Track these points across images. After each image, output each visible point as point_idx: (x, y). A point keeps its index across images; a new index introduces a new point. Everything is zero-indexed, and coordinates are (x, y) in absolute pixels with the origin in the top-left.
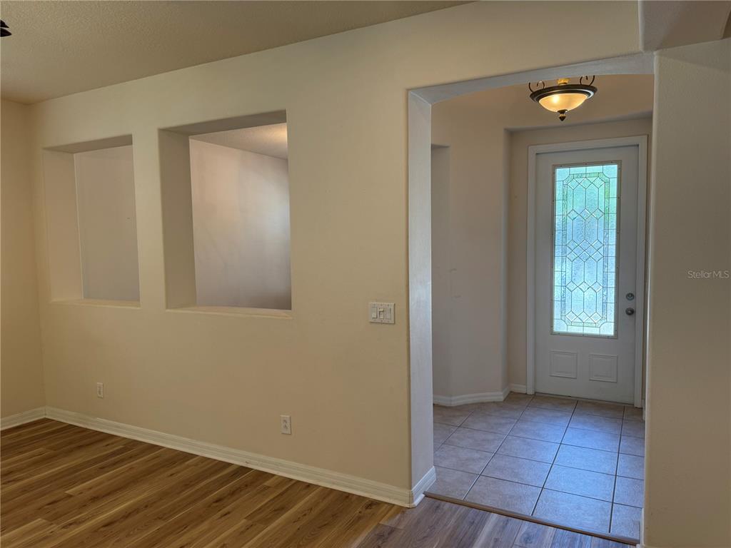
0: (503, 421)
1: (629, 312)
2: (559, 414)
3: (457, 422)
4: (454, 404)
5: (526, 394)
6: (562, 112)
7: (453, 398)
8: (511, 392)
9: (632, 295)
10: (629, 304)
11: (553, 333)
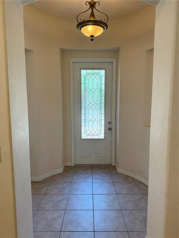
0: (65, 185)
1: (110, 129)
2: (87, 175)
3: (43, 191)
4: (40, 180)
5: (71, 166)
6: (92, 36)
7: (40, 177)
8: (65, 166)
9: (111, 123)
10: (109, 126)
11: (81, 139)
